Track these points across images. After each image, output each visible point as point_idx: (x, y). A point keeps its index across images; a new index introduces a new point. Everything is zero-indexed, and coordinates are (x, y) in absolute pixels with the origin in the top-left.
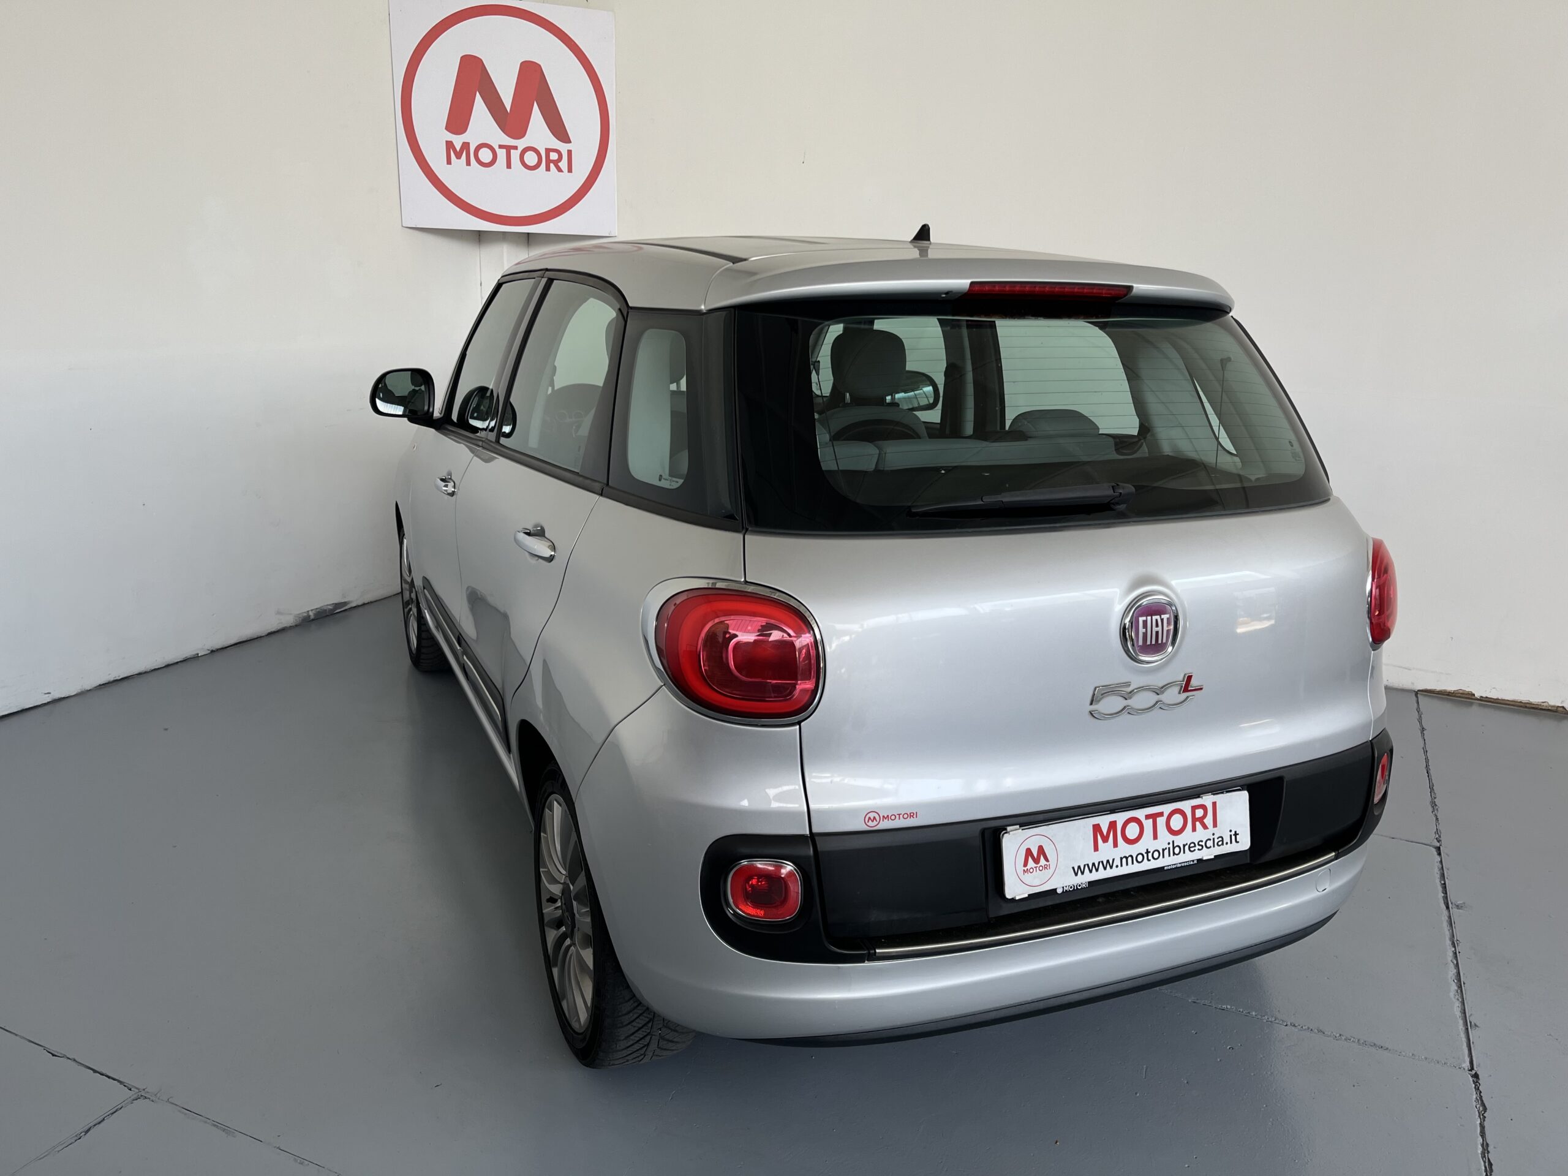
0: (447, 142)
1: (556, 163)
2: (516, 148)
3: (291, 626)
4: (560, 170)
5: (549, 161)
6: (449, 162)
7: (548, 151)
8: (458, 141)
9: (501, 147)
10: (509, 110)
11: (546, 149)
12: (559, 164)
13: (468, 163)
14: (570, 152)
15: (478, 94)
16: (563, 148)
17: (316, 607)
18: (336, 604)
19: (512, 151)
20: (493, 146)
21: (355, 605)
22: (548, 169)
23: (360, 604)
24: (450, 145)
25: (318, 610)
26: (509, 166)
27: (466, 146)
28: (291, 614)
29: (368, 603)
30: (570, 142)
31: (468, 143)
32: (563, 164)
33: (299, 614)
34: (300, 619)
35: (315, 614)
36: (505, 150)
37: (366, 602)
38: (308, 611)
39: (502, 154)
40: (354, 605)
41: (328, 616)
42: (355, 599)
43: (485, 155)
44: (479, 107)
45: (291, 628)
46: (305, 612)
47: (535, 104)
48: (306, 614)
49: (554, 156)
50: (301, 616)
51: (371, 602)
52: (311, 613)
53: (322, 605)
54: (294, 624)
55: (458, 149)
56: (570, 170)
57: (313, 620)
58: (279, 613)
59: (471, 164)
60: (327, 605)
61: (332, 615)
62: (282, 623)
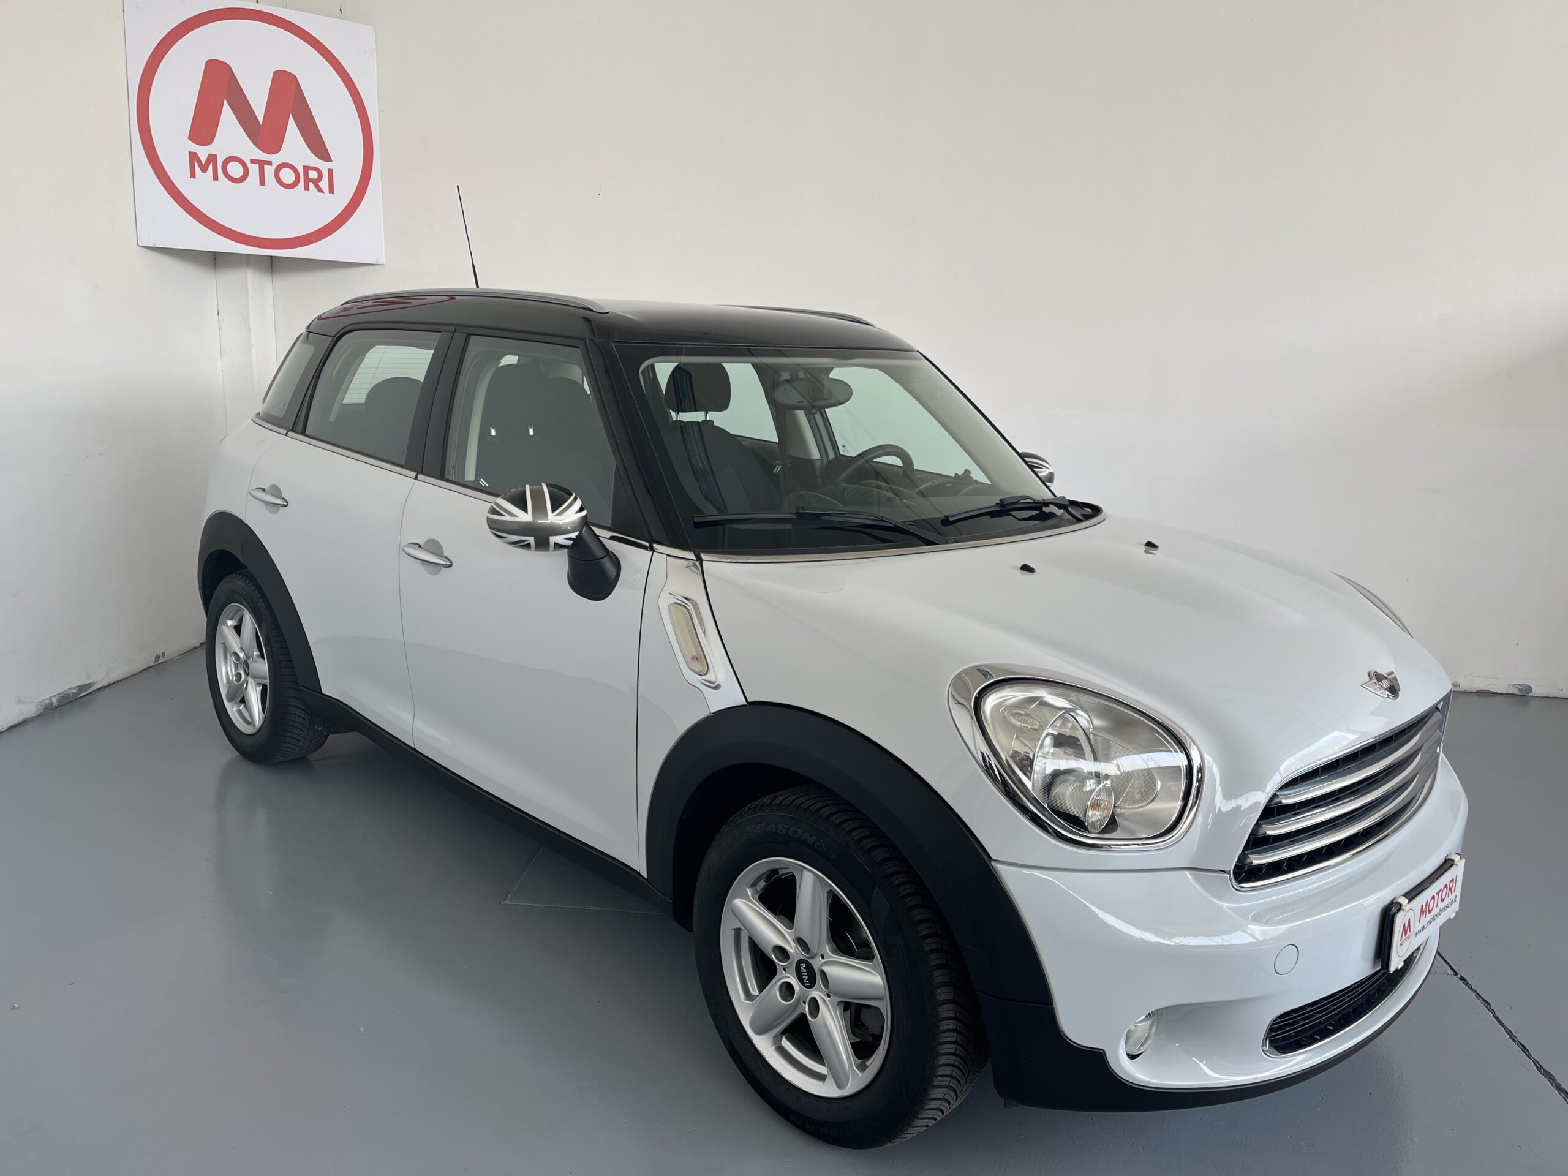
0: (190, 153)
1: (316, 182)
2: (270, 163)
3: (33, 717)
4: (320, 190)
5: (308, 179)
6: (193, 175)
7: (307, 169)
8: (203, 152)
9: (253, 161)
10: (261, 121)
11: (304, 167)
12: (319, 184)
13: (215, 178)
14: (330, 172)
15: (226, 103)
16: (323, 166)
17: (59, 692)
18: (80, 686)
19: (266, 167)
20: (245, 161)
21: (100, 687)
22: (307, 188)
23: (105, 685)
24: (193, 157)
25: (61, 695)
26: (262, 182)
27: (212, 158)
28: (32, 702)
29: (114, 683)
30: (330, 160)
31: (216, 156)
32: (324, 184)
33: (42, 702)
34: (43, 707)
35: (59, 701)
36: (258, 165)
37: (112, 682)
38: (51, 697)
39: (254, 169)
40: (98, 686)
41: (72, 701)
42: (100, 679)
43: (235, 170)
44: (227, 115)
45: (33, 719)
46: (47, 699)
47: (291, 116)
48: (47, 701)
49: (313, 175)
50: (43, 704)
51: (118, 682)
52: (53, 698)
53: (64, 689)
54: (35, 715)
55: (203, 162)
56: (331, 191)
57: (56, 707)
58: (20, 702)
59: (219, 179)
60: (71, 688)
61: (76, 699)
62: (22, 714)
